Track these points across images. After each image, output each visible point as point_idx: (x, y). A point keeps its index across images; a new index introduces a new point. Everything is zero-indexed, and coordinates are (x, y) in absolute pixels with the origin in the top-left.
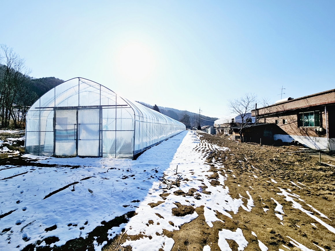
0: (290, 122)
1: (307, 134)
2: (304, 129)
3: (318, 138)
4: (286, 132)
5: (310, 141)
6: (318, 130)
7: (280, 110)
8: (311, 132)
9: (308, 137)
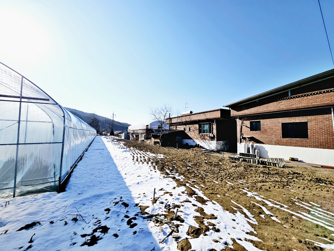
0: (194, 130)
1: (204, 139)
2: (202, 135)
3: (211, 142)
4: (191, 137)
5: (206, 144)
6: (211, 136)
7: (187, 120)
8: (206, 137)
9: (205, 141)
